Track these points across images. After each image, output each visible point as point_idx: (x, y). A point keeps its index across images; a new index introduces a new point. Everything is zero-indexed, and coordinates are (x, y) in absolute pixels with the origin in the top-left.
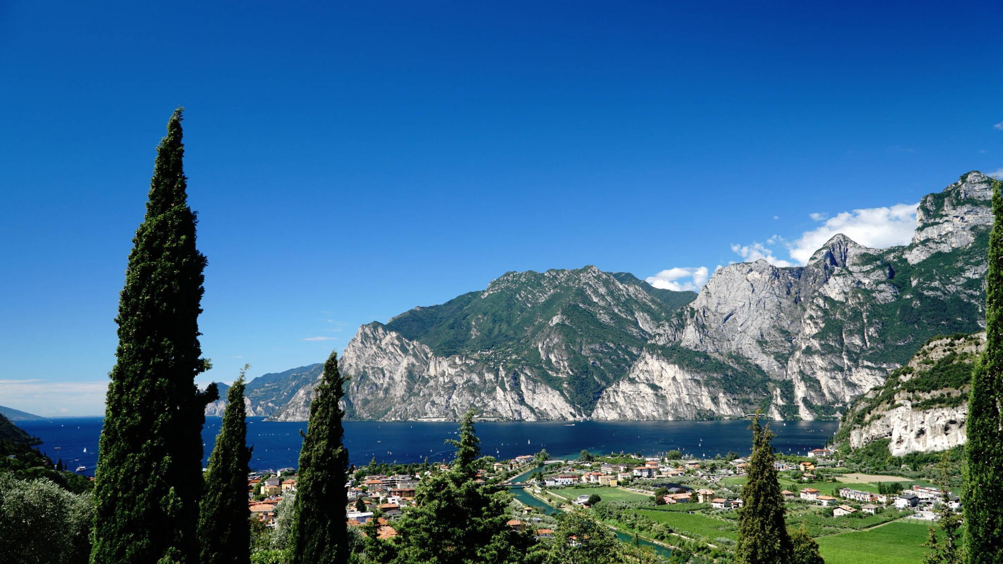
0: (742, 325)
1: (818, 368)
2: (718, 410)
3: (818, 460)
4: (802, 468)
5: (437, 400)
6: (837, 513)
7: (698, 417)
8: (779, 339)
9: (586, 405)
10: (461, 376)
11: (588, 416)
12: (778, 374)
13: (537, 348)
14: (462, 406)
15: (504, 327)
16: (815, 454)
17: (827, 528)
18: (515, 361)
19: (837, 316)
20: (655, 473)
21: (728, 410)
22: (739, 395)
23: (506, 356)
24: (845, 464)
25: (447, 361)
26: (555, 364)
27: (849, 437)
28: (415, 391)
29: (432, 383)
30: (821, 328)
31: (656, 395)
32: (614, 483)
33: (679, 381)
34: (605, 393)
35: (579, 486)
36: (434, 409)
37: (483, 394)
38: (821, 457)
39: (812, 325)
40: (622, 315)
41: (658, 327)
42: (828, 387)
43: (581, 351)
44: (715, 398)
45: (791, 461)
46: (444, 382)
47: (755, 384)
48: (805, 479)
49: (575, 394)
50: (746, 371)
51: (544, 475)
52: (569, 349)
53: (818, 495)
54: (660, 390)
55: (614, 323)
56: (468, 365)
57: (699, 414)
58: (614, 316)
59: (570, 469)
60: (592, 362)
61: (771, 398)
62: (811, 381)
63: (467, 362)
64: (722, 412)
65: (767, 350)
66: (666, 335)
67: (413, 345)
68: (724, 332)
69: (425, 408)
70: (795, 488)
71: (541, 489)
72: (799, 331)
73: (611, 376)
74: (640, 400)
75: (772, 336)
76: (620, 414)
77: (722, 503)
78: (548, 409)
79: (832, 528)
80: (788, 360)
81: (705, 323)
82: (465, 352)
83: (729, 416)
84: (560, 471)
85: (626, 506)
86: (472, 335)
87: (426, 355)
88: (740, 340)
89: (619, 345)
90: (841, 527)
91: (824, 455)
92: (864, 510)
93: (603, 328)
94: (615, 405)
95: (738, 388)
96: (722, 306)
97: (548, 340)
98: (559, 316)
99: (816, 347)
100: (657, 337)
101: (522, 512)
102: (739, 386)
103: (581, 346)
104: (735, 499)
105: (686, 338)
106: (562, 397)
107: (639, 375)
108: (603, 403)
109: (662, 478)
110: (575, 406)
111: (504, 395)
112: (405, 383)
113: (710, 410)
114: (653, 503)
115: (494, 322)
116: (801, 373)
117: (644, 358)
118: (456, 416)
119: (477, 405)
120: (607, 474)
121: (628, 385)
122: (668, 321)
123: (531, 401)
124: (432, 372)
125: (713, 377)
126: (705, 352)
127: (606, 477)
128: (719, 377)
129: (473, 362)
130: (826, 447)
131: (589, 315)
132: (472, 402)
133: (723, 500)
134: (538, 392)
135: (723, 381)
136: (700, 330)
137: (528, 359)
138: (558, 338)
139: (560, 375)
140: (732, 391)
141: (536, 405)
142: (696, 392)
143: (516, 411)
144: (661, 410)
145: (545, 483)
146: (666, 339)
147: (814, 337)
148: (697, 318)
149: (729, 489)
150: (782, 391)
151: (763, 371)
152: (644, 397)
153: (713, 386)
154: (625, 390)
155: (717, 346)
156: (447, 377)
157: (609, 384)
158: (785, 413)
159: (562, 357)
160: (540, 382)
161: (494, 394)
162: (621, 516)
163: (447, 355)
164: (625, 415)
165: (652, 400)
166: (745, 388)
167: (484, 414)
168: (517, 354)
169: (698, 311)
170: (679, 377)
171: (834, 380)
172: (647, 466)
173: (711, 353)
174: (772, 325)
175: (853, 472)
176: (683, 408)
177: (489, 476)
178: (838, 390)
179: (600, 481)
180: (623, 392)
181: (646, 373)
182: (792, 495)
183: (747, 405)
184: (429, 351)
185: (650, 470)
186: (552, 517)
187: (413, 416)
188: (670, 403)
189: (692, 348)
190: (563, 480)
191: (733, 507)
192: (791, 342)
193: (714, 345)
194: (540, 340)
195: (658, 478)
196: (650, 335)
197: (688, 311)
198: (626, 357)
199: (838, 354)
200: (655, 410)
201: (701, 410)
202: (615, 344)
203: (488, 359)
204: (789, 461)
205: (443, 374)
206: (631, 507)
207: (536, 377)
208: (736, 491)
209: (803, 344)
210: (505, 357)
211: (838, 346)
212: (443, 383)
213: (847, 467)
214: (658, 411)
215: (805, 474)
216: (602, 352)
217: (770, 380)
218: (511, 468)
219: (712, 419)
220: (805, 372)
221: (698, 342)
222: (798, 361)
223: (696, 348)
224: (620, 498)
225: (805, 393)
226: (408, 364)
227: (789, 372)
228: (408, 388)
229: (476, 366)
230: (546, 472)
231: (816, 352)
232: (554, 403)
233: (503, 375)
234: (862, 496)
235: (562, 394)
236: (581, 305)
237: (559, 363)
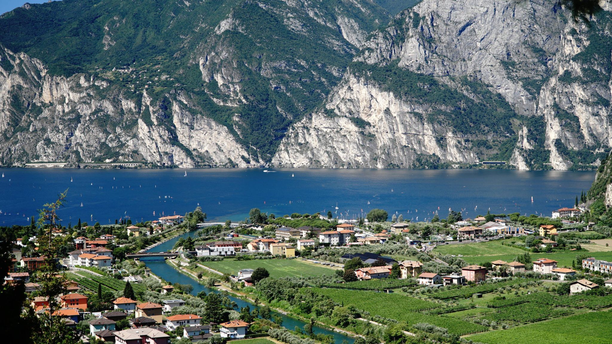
0: (482, 39)
1: (578, 100)
2: (444, 155)
3: (564, 222)
4: (542, 232)
5: (54, 137)
6: (574, 289)
7: (418, 164)
8: (531, 60)
9: (264, 146)
10: (88, 103)
11: (266, 162)
12: (526, 108)
13: (198, 65)
14: (88, 146)
15: (151, 34)
16: (561, 214)
17: (559, 309)
18: (165, 84)
19: (606, 32)
20: (348, 239)
21: (458, 156)
22: (474, 136)
23: (153, 75)
24: (596, 227)
25: (68, 82)
26: (222, 88)
27: (605, 192)
28: (23, 124)
29: (46, 113)
30: (584, 46)
31: (362, 133)
32: (290, 253)
33: (394, 115)
34: (291, 130)
35: (241, 258)
36: (49, 151)
37: (118, 130)
38: (568, 218)
39: (574, 42)
40: (319, 20)
41: (368, 39)
42: (589, 127)
43: (260, 70)
44: (442, 138)
45: (529, 224)
46: (64, 111)
47: (495, 121)
48: (544, 246)
49: (249, 131)
50: (485, 103)
51: (196, 242)
52: (243, 68)
53: (554, 267)
54: (367, 127)
55: (308, 31)
56: (97, 88)
57: (419, 160)
58: (308, 22)
59: (232, 234)
60: (274, 86)
61: (514, 139)
62: (567, 118)
63: (96, 84)
64: (450, 158)
65: (514, 74)
66: (378, 51)
67: (20, 59)
68: (459, 48)
69: (36, 149)
70: (527, 258)
71: (189, 260)
72: (557, 50)
73: (300, 107)
74: (340, 140)
75: (522, 56)
76: (311, 159)
77: (430, 279)
78: (211, 151)
79: (566, 309)
80: (540, 89)
81: (433, 35)
82: (93, 69)
83: (459, 163)
84: (218, 237)
85: (303, 283)
86: (104, 45)
87: (38, 73)
88: (479, 59)
89: (314, 63)
90: (577, 307)
91: (572, 215)
92: (607, 285)
93: (292, 38)
94: (304, 147)
95: (472, 125)
96: (458, 12)
97: (213, 54)
98: (230, 20)
99: (576, 73)
100: (367, 53)
101: (159, 291)
102: (474, 123)
103: (260, 64)
104: (449, 272)
105: (406, 55)
106: (231, 135)
107: (340, 106)
108: (288, 144)
109: (357, 245)
110: (248, 147)
111: (149, 132)
112: (7, 113)
113: (434, 154)
114: (340, 279)
115: (136, 26)
116: (556, 106)
117: (347, 82)
118: (80, 160)
119: (110, 145)
120: (283, 241)
121: (323, 119)
122: (382, 30)
123: (187, 140)
124: (46, 97)
125: (441, 110)
126: (432, 75)
127: (280, 244)
128: (448, 111)
129: (105, 84)
130: (577, 205)
131: (272, 19)
132: (103, 141)
133: (432, 275)
134: (198, 128)
135: (453, 116)
136: (426, 44)
137: (184, 81)
138: (228, 51)
139: (229, 104)
140: (464, 130)
141: (194, 145)
142: (416, 131)
143: (166, 153)
144: (368, 155)
145: (196, 253)
146: (379, 56)
147: (575, 59)
148: (422, 27)
149: (444, 260)
150: (529, 131)
151: (507, 104)
152: (345, 136)
153: (440, 123)
154: (319, 126)
155: (448, 68)
156: (68, 104)
157: (297, 117)
158: (531, 160)
159: (232, 78)
160: (201, 113)
161: (134, 130)
162: (293, 297)
163: (68, 74)
164: (318, 161)
165: (357, 140)
166: (482, 126)
167: (120, 157)
168: (169, 73)
169: (424, 17)
170: (394, 109)
171: (597, 117)
172: (339, 230)
173: (439, 76)
174: (522, 41)
175: (603, 238)
176: (398, 152)
177: (119, 243)
178: (600, 130)
179: (271, 251)
180: (317, 130)
181: (349, 103)
182: (523, 267)
183: (483, 149)
184: (42, 67)
185: (341, 236)
186: (199, 298)
187: (19, 159)
188: (380, 144)
189: (414, 69)
190: (220, 249)
191: (444, 284)
192: (545, 64)
193: (444, 65)
194: (201, 54)
195: (352, 246)
196: (357, 50)
197: (410, 17)
198: (324, 80)
199: (603, 83)
200: (359, 154)
201: (422, 154)
202: (307, 61)
203: (127, 80)
204: (526, 223)
205: (62, 101)
206: (310, 284)
207: (194, 106)
208: (452, 263)
209: (560, 68)
210: (151, 77)
211: (604, 72)
212: (61, 114)
213: (597, 231)
214: (364, 156)
215: (544, 241)
216: (289, 73)
217: (515, 115)
218: (151, 233)
219: (436, 168)
220: (560, 106)
221: (422, 61)
222: (553, 90)
223: (419, 69)
224: (297, 273)
225: (559, 135)
226: (13, 86)
227: (541, 105)
228: (13, 121)
229: (110, 90)
230: (199, 238)
231: (577, 79)
232: (219, 143)
233: (148, 103)
234: (608, 267)
235: (231, 131)
236: (261, 5)
237: (228, 87)
